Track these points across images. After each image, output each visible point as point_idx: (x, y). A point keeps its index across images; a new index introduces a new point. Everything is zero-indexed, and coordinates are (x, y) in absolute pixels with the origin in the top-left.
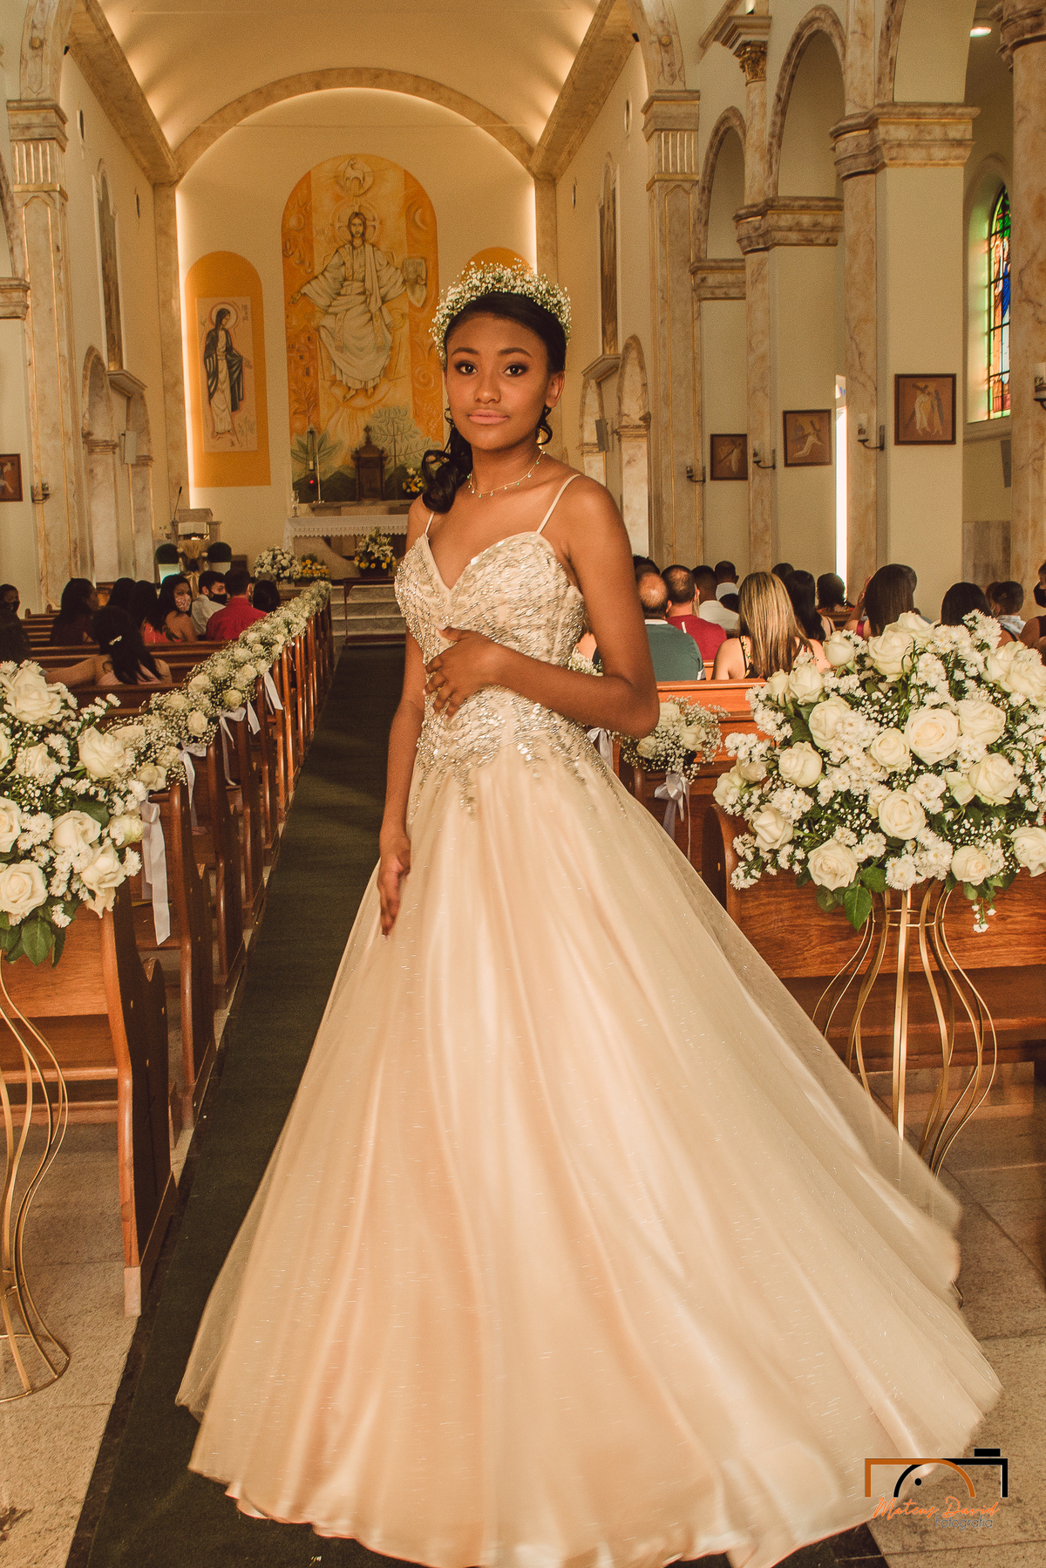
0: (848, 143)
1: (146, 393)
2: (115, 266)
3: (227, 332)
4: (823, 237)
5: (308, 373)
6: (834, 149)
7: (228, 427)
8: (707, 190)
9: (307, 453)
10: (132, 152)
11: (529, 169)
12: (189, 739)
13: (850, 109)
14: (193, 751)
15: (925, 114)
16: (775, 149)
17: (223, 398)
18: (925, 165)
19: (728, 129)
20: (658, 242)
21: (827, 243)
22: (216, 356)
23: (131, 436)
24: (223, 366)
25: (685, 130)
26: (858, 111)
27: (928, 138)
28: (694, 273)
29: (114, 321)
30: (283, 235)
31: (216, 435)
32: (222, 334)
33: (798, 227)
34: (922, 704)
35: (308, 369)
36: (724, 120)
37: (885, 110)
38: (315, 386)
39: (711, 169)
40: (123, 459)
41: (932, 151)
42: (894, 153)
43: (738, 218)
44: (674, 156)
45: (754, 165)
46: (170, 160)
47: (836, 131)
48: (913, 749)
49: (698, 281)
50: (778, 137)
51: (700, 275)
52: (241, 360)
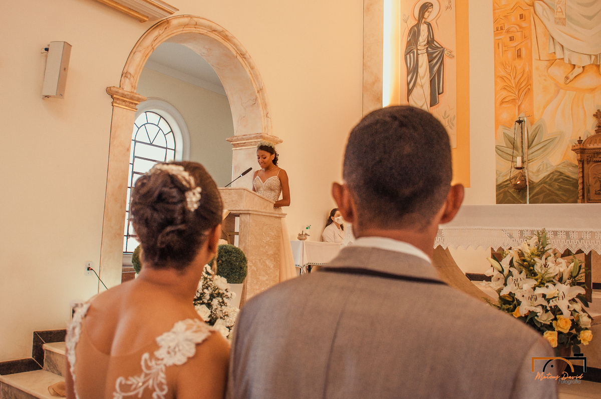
3: (429, 25)
5: (519, 56)
9: (514, 147)
22: (417, 50)
24: (423, 60)
32: (424, 28)
35: (519, 51)
38: (527, 69)
52: (443, 51)
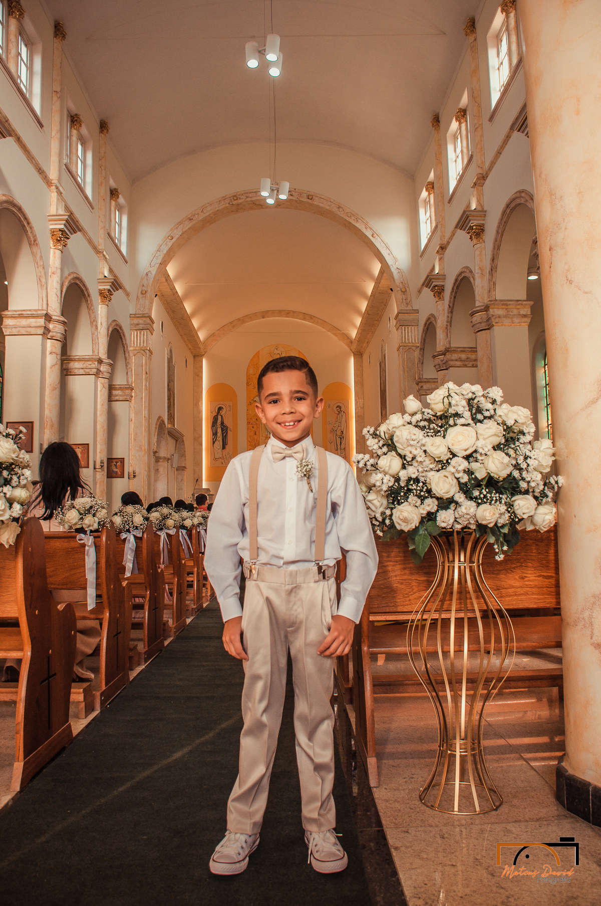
0: (477, 318)
1: (184, 438)
2: (174, 385)
3: (222, 416)
4: (471, 364)
5: (255, 434)
6: (472, 322)
7: (221, 456)
8: (422, 349)
10: (185, 341)
11: (351, 350)
12: (134, 527)
13: (477, 304)
14: (135, 534)
15: (510, 304)
16: (449, 327)
17: (219, 443)
18: (511, 325)
19: (431, 322)
20: (402, 373)
21: (473, 366)
22: (217, 426)
23: (176, 456)
24: (219, 430)
25: (413, 326)
26: (481, 304)
27: (512, 314)
28: (417, 384)
29: (172, 409)
30: (247, 376)
31: (215, 459)
32: (219, 417)
33: (460, 360)
34: (455, 425)
35: (255, 432)
36: (428, 319)
37: (492, 302)
39: (424, 341)
40: (172, 466)
41: (514, 319)
42: (497, 320)
43: (434, 357)
44: (408, 336)
45: (440, 335)
46: (201, 346)
47: (472, 313)
48: (449, 447)
49: (419, 387)
50: (450, 322)
51: (420, 385)
52: (227, 428)
